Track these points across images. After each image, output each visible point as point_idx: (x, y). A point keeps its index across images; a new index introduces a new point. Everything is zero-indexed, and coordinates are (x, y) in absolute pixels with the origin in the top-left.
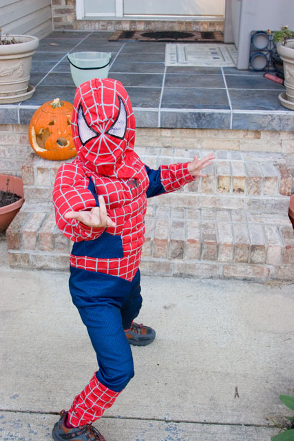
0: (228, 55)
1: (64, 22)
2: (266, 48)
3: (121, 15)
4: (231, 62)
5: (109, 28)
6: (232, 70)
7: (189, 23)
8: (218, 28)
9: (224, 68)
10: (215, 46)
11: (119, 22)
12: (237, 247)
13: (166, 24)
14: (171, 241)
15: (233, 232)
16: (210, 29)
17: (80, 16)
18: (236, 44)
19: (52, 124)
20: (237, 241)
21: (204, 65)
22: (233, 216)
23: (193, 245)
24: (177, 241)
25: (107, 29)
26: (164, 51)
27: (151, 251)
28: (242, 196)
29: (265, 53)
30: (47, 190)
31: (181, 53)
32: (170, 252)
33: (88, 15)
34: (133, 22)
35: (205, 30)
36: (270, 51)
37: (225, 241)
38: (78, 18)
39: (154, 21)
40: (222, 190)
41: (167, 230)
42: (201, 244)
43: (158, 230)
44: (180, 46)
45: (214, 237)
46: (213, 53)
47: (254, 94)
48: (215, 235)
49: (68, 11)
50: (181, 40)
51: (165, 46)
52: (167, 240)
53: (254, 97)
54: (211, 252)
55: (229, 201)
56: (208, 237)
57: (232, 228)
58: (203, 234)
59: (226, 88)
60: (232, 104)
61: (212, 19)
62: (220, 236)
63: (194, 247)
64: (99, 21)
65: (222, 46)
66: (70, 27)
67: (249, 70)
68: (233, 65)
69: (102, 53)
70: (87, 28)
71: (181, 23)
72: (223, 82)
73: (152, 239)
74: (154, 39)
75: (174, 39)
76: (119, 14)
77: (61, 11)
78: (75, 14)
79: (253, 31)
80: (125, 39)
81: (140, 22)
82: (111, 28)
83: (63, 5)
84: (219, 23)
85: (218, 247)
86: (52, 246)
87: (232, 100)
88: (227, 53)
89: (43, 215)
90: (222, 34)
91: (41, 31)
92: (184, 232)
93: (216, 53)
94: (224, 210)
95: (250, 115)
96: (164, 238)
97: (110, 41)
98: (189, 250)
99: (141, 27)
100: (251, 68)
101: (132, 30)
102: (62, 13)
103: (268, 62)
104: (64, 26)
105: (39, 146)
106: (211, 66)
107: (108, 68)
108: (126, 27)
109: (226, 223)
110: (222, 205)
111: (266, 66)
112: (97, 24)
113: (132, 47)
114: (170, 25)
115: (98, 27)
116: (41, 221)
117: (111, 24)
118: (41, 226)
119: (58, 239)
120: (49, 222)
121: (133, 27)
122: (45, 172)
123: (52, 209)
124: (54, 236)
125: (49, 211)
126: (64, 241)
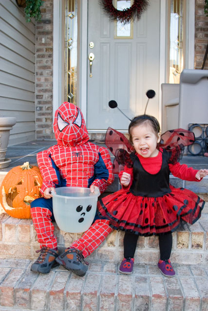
1: (44, 134)
2: (200, 137)
12: (204, 302)
14: (136, 296)
15: (197, 286)
19: (20, 183)
20: (203, 295)
22: (193, 271)
23: (159, 300)
24: (142, 297)
27: (115, 307)
28: (200, 251)
29: (200, 141)
30: (14, 246)
32: (135, 308)
34: (93, 134)
36: (203, 140)
37: (192, 296)
40: (181, 246)
41: (130, 286)
42: (167, 300)
43: (122, 285)
45: (179, 292)
48: (179, 290)
49: (47, 126)
52: (131, 296)
54: (178, 308)
55: (187, 257)
56: (174, 291)
57: (195, 283)
58: (167, 289)
62: (185, 290)
63: (160, 303)
66: (48, 137)
67: (187, 155)
73: (116, 295)
77: (42, 126)
78: (52, 128)
79: (190, 124)
81: (99, 134)
83: (44, 122)
85: (184, 302)
86: (13, 301)
89: (8, 270)
92: (148, 287)
94: (183, 265)
96: (129, 293)
98: (155, 305)
99: (99, 137)
100: (189, 153)
101: (93, 139)
102: (43, 127)
103: (202, 148)
104: (44, 137)
105: (9, 205)
109: (187, 277)
110: (181, 260)
111: (201, 152)
116: (4, 275)
118: (3, 280)
119: (20, 294)
120: (12, 277)
121: (94, 137)
122: (12, 229)
123: (17, 265)
124: (15, 291)
125: (14, 266)
126: (26, 296)
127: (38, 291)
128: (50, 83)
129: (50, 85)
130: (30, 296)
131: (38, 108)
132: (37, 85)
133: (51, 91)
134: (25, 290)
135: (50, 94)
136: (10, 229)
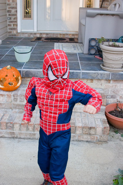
0: (80, 48)
1: (12, 33)
2: (95, 45)
3: (36, 31)
4: (81, 51)
5: (31, 36)
6: (81, 54)
7: (64, 35)
8: (76, 37)
9: (78, 53)
10: (75, 44)
11: (35, 34)
12: (84, 128)
13: (55, 35)
15: (82, 121)
16: (73, 37)
17: (19, 31)
18: (83, 43)
19: (7, 76)
20: (83, 125)
21: (70, 52)
22: (82, 115)
25: (30, 37)
26: (54, 46)
29: (95, 47)
30: (4, 104)
31: (61, 47)
33: (22, 30)
34: (41, 34)
35: (70, 37)
36: (97, 46)
37: (79, 125)
38: (18, 32)
39: (50, 34)
44: (60, 44)
46: (74, 47)
47: (91, 64)
48: (74, 123)
49: (14, 29)
50: (61, 41)
51: (54, 44)
53: (90, 65)
54: (73, 130)
55: (80, 109)
56: (72, 123)
57: (82, 120)
59: (79, 62)
60: (81, 68)
61: (73, 33)
62: (77, 123)
64: (27, 33)
65: (77, 44)
66: (15, 35)
67: (88, 54)
68: (82, 52)
69: (28, 47)
70: (22, 36)
71: (61, 34)
72: (78, 59)
74: (50, 41)
75: (58, 41)
76: (35, 31)
77: (11, 29)
78: (17, 30)
79: (90, 38)
80: (38, 41)
81: (44, 34)
82: (32, 36)
83: (12, 27)
84: (76, 35)
85: (76, 128)
86: (6, 128)
87: (81, 66)
88: (79, 47)
89: (3, 114)
90: (78, 39)
91: (3, 37)
93: (75, 47)
94: (78, 112)
95: (89, 73)
97: (31, 41)
99: (44, 36)
100: (89, 53)
102: (12, 30)
103: (96, 51)
104: (12, 35)
105: (1, 85)
106: (73, 52)
107: (30, 53)
108: (38, 36)
109: (79, 117)
110: (77, 110)
111: (96, 53)
112: (26, 34)
113: (40, 44)
114: (56, 35)
115: (26, 36)
116: (1, 117)
117: (32, 34)
118: (1, 119)
119: (9, 125)
120: (5, 117)
121: (41, 36)
122: (3, 96)
123: (6, 112)
124: (7, 123)
125: (5, 112)
126: (11, 125)
127: (16, 123)
128: (15, 3)
129: (16, 5)
130: (13, 125)
131: (9, 18)
132: (8, 5)
133: (16, 8)
134: (11, 123)
135: (16, 10)
136: (2, 96)
